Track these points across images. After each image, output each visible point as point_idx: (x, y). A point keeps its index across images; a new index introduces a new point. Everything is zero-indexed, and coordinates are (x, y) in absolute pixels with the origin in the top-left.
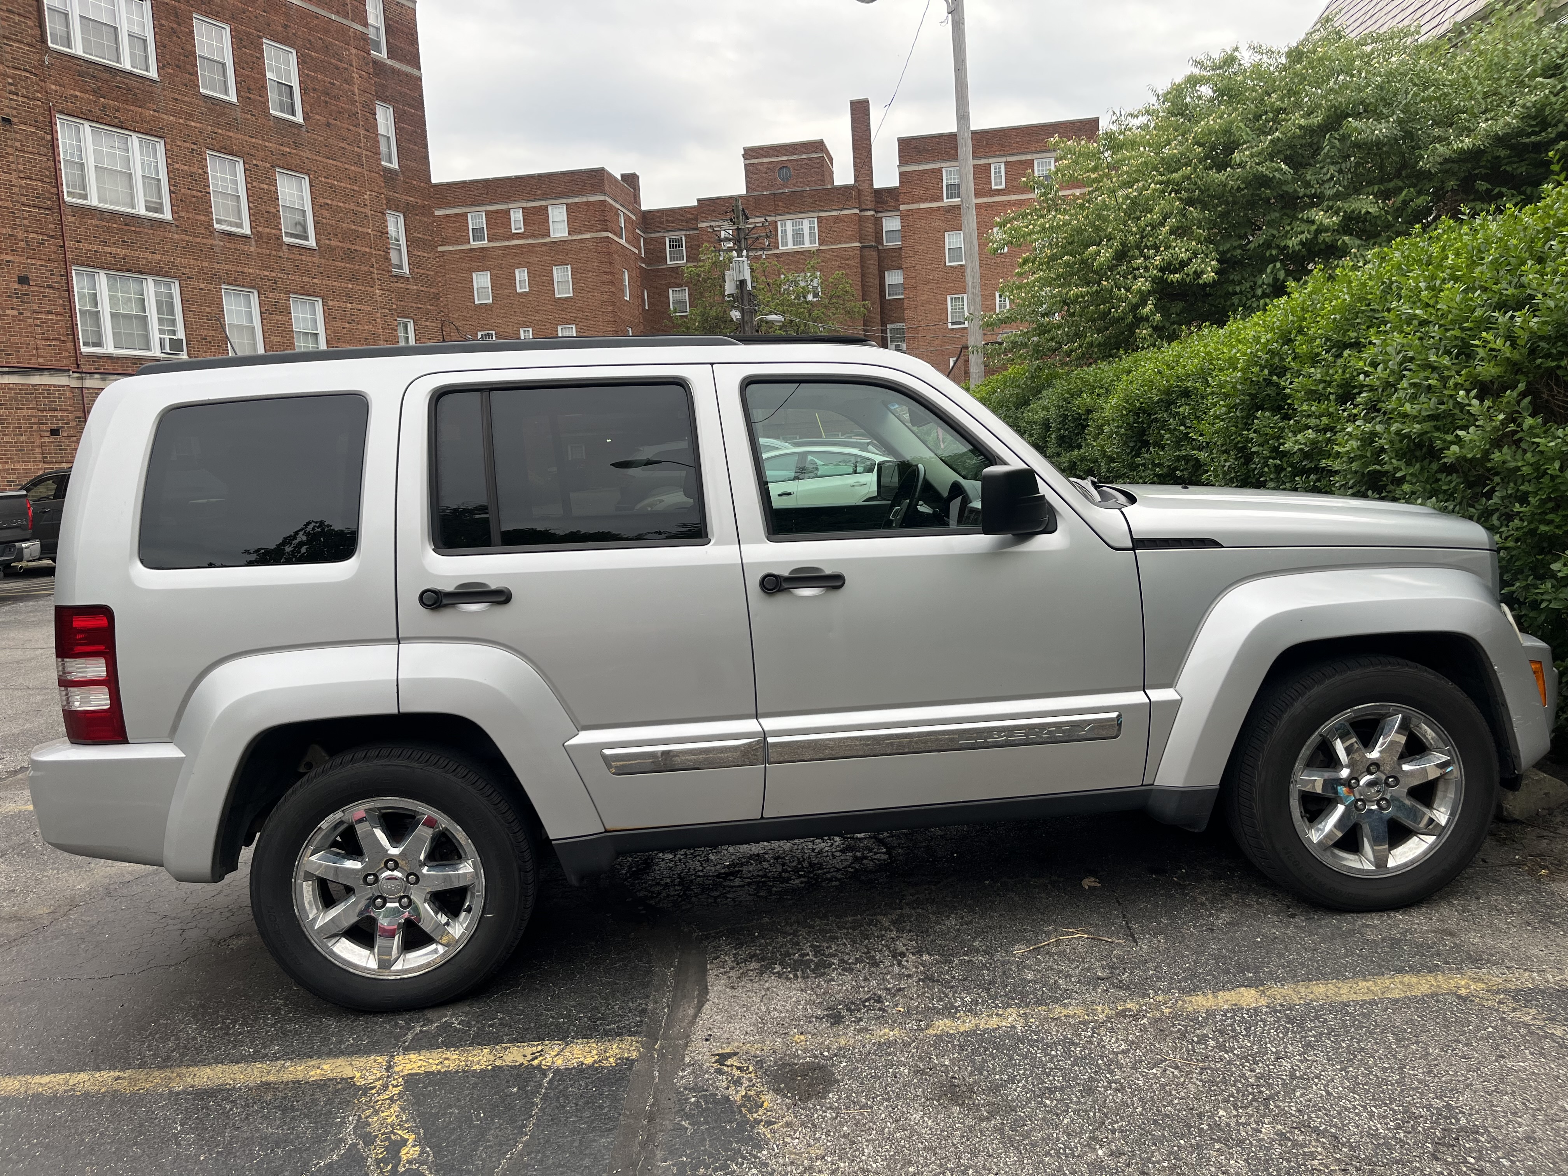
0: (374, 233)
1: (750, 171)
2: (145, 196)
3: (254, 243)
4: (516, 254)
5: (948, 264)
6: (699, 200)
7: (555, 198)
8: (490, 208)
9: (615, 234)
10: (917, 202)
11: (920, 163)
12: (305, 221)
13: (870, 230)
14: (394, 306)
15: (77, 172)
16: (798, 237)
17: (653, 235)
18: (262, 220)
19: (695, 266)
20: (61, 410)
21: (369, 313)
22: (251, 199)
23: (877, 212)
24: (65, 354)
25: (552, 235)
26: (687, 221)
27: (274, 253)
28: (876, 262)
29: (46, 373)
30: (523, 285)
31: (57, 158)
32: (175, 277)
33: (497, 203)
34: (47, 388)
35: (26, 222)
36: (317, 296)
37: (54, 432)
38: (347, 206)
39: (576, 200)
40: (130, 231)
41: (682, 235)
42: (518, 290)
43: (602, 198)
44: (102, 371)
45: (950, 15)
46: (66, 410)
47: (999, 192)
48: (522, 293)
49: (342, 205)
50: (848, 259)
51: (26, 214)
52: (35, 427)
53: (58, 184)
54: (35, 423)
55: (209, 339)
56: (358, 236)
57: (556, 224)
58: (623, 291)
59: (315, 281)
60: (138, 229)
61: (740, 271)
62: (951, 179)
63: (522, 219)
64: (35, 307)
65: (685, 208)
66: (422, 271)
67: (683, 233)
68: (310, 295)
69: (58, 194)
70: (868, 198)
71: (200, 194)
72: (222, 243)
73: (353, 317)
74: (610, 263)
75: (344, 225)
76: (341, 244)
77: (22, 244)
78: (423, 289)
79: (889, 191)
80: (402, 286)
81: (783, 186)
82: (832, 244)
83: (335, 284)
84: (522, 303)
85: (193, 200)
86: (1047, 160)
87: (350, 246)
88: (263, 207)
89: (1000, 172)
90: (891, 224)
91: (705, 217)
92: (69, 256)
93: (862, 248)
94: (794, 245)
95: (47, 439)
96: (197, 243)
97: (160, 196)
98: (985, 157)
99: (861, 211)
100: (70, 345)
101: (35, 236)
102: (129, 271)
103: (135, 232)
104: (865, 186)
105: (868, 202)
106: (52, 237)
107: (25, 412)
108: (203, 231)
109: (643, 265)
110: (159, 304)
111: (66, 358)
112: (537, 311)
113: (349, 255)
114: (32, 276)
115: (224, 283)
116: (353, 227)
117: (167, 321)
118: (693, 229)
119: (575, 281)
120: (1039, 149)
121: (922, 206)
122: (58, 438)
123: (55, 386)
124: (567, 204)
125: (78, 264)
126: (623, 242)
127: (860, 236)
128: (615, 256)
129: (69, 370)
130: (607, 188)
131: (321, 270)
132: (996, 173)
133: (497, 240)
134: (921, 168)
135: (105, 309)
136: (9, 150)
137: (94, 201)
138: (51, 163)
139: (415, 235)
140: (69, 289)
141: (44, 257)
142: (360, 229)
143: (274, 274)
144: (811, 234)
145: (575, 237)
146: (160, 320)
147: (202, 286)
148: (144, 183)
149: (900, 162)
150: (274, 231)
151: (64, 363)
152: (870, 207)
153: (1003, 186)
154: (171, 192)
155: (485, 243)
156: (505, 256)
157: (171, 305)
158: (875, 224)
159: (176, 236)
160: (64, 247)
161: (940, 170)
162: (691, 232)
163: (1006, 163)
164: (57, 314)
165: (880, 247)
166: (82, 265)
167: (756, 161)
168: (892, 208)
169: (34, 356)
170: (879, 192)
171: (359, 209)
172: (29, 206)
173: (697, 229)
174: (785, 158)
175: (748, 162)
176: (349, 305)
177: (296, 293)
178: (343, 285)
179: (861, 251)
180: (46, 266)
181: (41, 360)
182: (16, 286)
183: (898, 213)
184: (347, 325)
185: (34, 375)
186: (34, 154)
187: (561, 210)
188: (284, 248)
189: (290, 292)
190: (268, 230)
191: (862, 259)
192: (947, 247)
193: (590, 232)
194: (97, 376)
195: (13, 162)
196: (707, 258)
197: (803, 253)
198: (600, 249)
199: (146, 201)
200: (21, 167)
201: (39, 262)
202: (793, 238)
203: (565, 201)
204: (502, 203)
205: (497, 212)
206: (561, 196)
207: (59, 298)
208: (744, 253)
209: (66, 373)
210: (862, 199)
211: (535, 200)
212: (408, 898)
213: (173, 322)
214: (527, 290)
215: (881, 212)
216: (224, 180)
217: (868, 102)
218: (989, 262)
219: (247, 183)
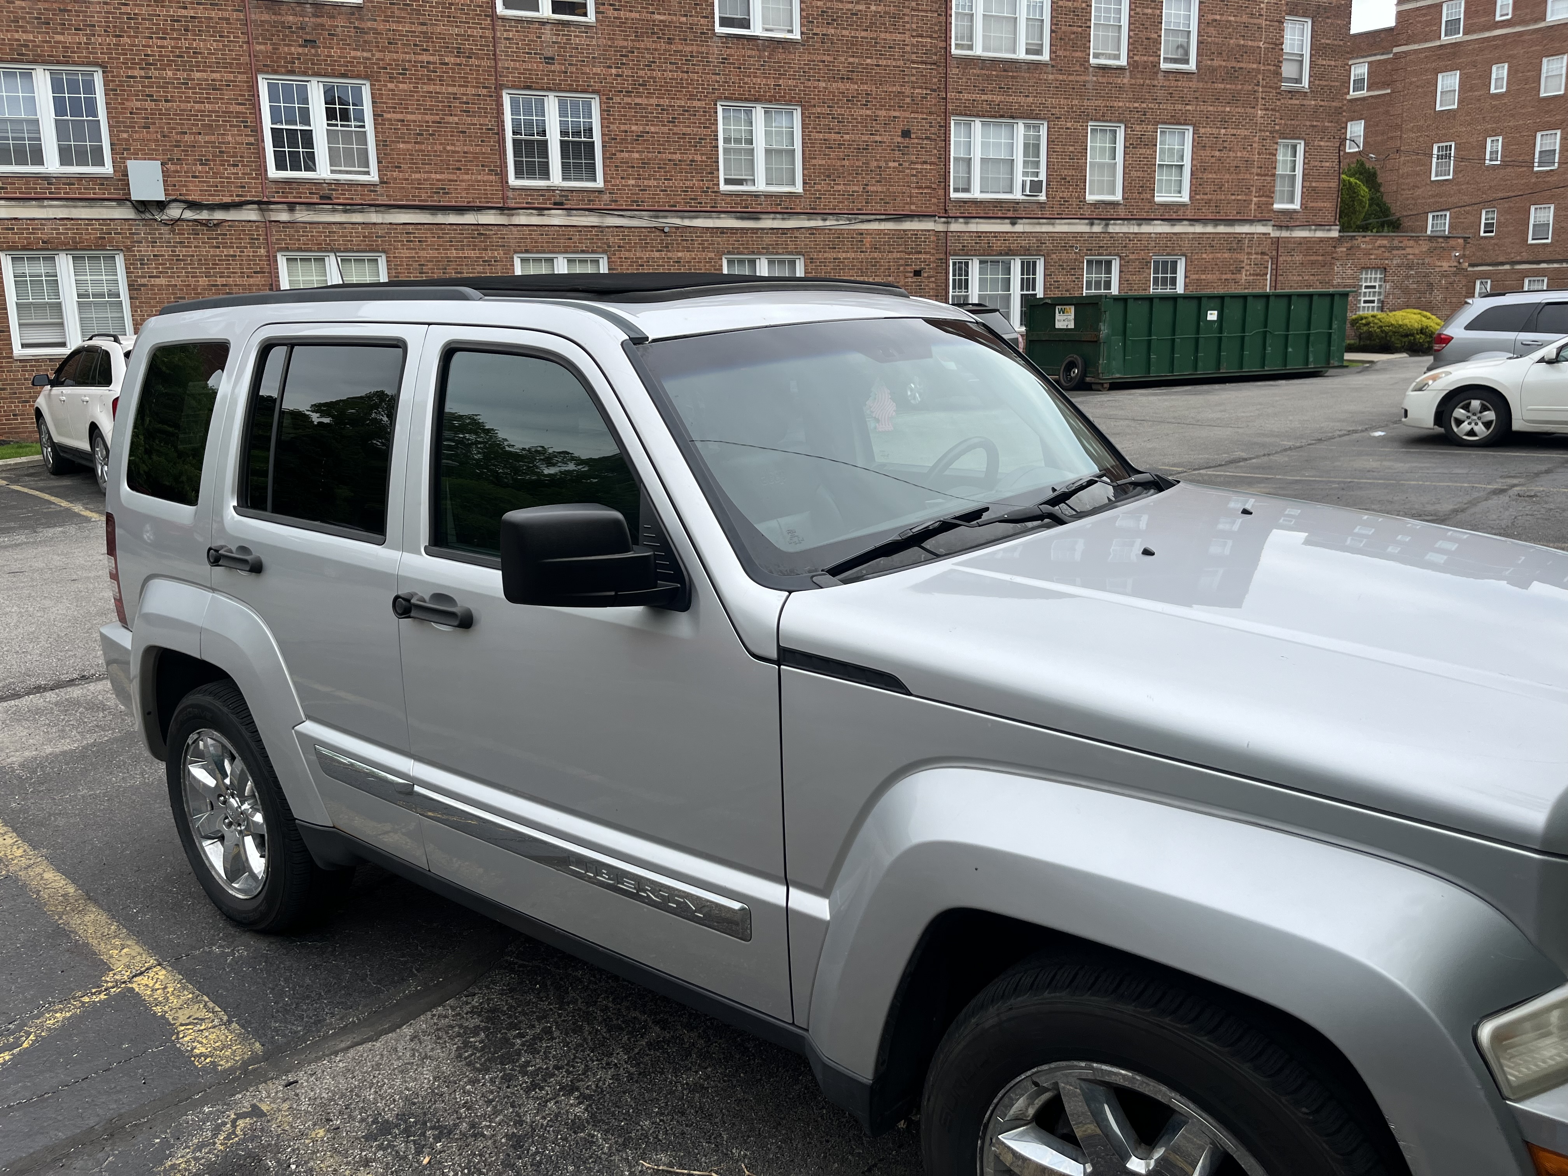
0: (1267, 45)
2: (1027, 38)
3: (1128, 74)
4: (1496, 47)
12: (1188, 43)
14: (1277, 127)
15: (966, 23)
18: (1140, 48)
20: (925, 253)
21: (1245, 137)
22: (1132, 27)
24: (934, 200)
25: (1549, 19)
27: (1148, 82)
29: (916, 219)
30: (1499, 84)
31: (949, 12)
32: (1044, 119)
34: (916, 233)
35: (914, 79)
36: (1188, 124)
37: (917, 273)
38: (1238, 19)
40: (1007, 77)
42: (1493, 91)
44: (967, 215)
46: (929, 253)
48: (1496, 94)
49: (1232, 18)
51: (914, 71)
52: (902, 268)
53: (947, 38)
54: (902, 265)
55: (1068, 179)
56: (1245, 51)
59: (1188, 107)
60: (1015, 74)
64: (913, 158)
66: (1325, 83)
68: (1180, 124)
69: (946, 48)
71: (1080, 29)
72: (1095, 79)
73: (1225, 144)
75: (1232, 41)
76: (1224, 64)
77: (908, 100)
78: (1322, 103)
80: (1297, 102)
83: (1211, 108)
84: (1495, 106)
85: (1073, 36)
87: (1234, 64)
88: (1142, 35)
92: (950, 107)
95: (910, 280)
96: (1070, 81)
97: (1041, 39)
100: (941, 192)
101: (920, 91)
102: (1002, 116)
103: (1013, 77)
106: (935, 91)
107: (895, 255)
108: (1077, 68)
110: (1026, 146)
111: (934, 204)
112: (1513, 116)
113: (1232, 75)
114: (914, 129)
115: (1092, 120)
116: (1242, 42)
117: (1032, 163)
122: (919, 279)
123: (922, 230)
125: (957, 115)
129: (935, 216)
131: (1197, 94)
133: (1475, 32)
135: (977, 155)
136: (907, 11)
137: (978, 51)
138: (943, 19)
139: (1323, 41)
140: (946, 140)
141: (925, 110)
142: (1250, 43)
143: (1144, 105)
146: (1025, 163)
147: (1069, 125)
148: (1027, 25)
150: (1151, 59)
151: (932, 210)
154: (1052, 31)
155: (1459, 37)
156: (1481, 50)
157: (1037, 147)
159: (1051, 77)
160: (946, 99)
164: (931, 164)
166: (960, 114)
169: (907, 203)
171: (1252, 21)
172: (917, 63)
176: (1223, 131)
177: (1165, 123)
178: (1220, 109)
180: (926, 119)
181: (913, 207)
182: (900, 139)
184: (1217, 154)
185: (906, 221)
186: (926, 11)
188: (1160, 76)
189: (1158, 123)
190: (1145, 58)
194: (961, 220)
195: (908, 23)
199: (1027, 44)
200: (914, 26)
201: (920, 116)
207: (935, 148)
209: (933, 219)
213: (1037, 164)
214: (1504, 90)
216: (1108, 10)
219: (1130, 9)
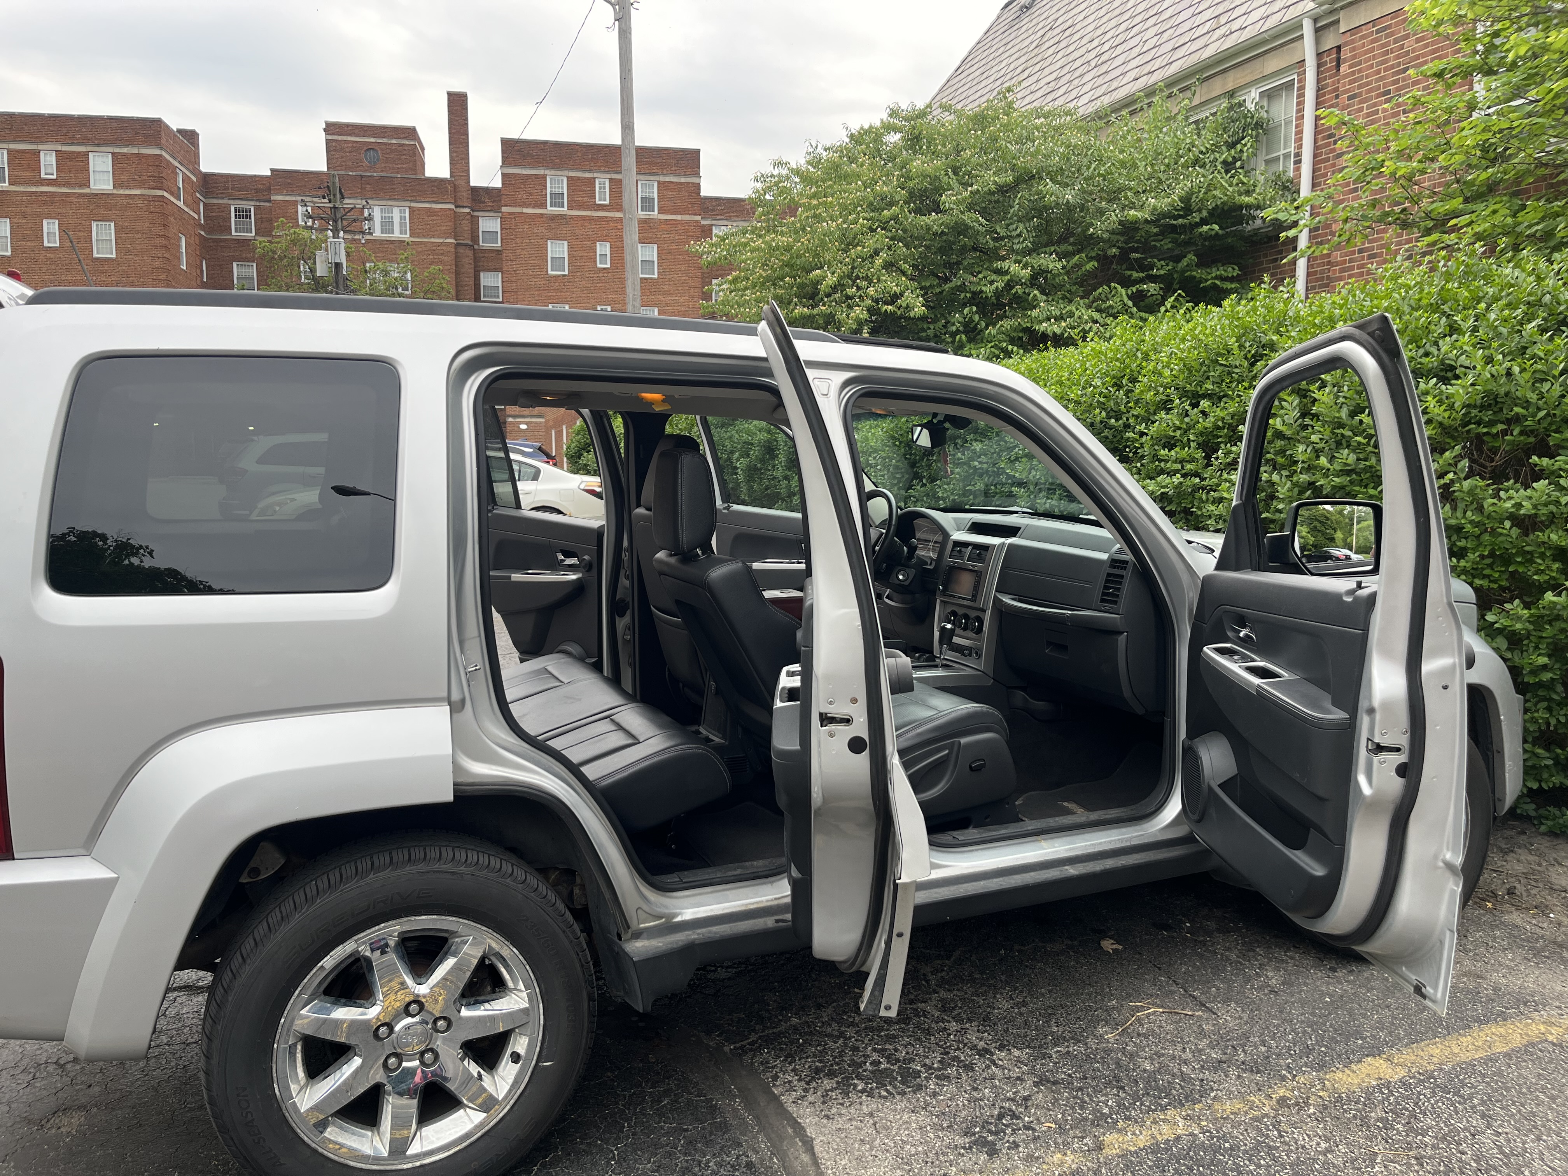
1: (332, 148)
4: (45, 203)
5: (550, 272)
6: (273, 171)
7: (98, 145)
8: (13, 146)
9: (172, 194)
10: (520, 206)
11: (524, 167)
13: (466, 228)
16: (387, 225)
17: (215, 201)
19: (269, 242)
23: (473, 211)
25: (92, 186)
26: (257, 191)
28: (472, 261)
30: (52, 238)
33: (22, 142)
39: (125, 150)
41: (251, 206)
42: (46, 243)
43: (157, 152)
45: (617, 22)
47: (603, 208)
48: (50, 248)
50: (442, 255)
57: (97, 174)
58: (179, 259)
61: (336, 253)
62: (555, 187)
63: (54, 163)
65: (255, 176)
67: (253, 203)
70: (465, 195)
74: (165, 225)
79: (487, 191)
81: (370, 169)
82: (424, 237)
84: (50, 259)
86: (651, 183)
89: (604, 188)
90: (489, 224)
91: (279, 190)
93: (458, 245)
94: (382, 233)
98: (590, 171)
99: (456, 207)
104: (461, 182)
105: (465, 199)
109: (203, 233)
112: (68, 270)
118: (265, 201)
119: (119, 241)
120: (643, 171)
121: (525, 210)
124: (113, 154)
126: (181, 204)
127: (456, 233)
128: (171, 219)
130: (163, 141)
132: (600, 188)
133: (21, 184)
134: (524, 172)
144: (402, 224)
145: (121, 192)
149: (503, 162)
152: (466, 204)
153: (607, 202)
155: (5, 186)
156: (30, 203)
158: (472, 223)
161: (544, 177)
162: (262, 204)
163: (611, 180)
165: (476, 247)
167: (340, 138)
168: (489, 209)
170: (475, 190)
173: (270, 201)
174: (372, 140)
175: (330, 137)
179: (455, 248)
183: (500, 215)
187: (105, 159)
191: (457, 256)
192: (549, 256)
193: (141, 188)
196: (282, 234)
197: (391, 242)
198: (152, 209)
202: (382, 226)
203: (110, 149)
204: (31, 143)
205: (23, 152)
206: (107, 143)
208: (341, 234)
210: (459, 195)
211: (72, 144)
212: (432, 1050)
214: (58, 245)
215: (478, 211)
217: (466, 96)
218: (592, 275)
